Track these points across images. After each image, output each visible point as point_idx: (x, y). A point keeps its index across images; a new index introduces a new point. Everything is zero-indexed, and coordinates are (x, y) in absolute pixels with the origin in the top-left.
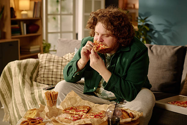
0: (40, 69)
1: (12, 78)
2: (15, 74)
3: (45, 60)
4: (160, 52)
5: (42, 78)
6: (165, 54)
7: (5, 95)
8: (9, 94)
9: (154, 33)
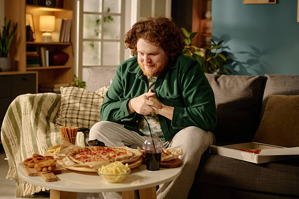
0: (61, 107)
1: (20, 117)
2: (25, 111)
3: (69, 95)
4: (229, 84)
5: (63, 118)
6: (235, 87)
7: (10, 141)
8: (16, 140)
9: (235, 65)
